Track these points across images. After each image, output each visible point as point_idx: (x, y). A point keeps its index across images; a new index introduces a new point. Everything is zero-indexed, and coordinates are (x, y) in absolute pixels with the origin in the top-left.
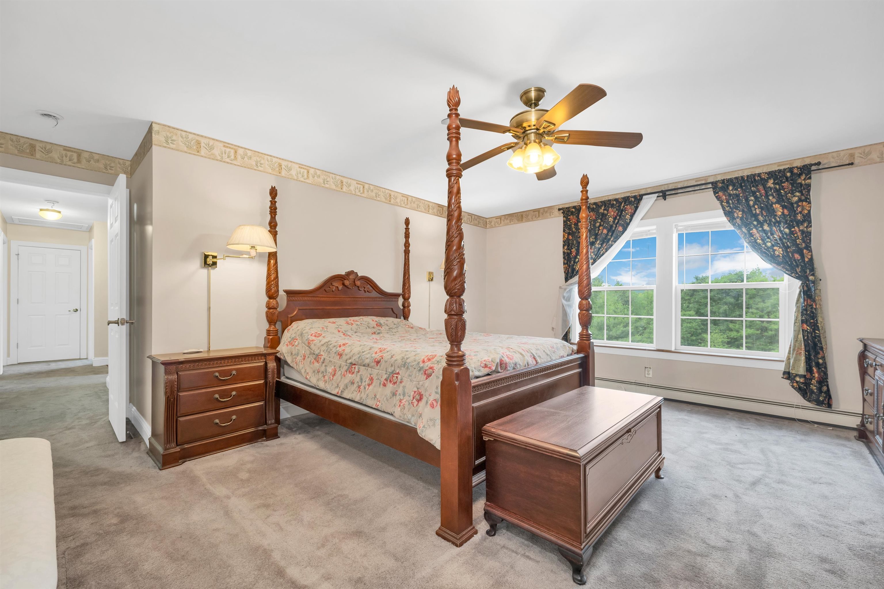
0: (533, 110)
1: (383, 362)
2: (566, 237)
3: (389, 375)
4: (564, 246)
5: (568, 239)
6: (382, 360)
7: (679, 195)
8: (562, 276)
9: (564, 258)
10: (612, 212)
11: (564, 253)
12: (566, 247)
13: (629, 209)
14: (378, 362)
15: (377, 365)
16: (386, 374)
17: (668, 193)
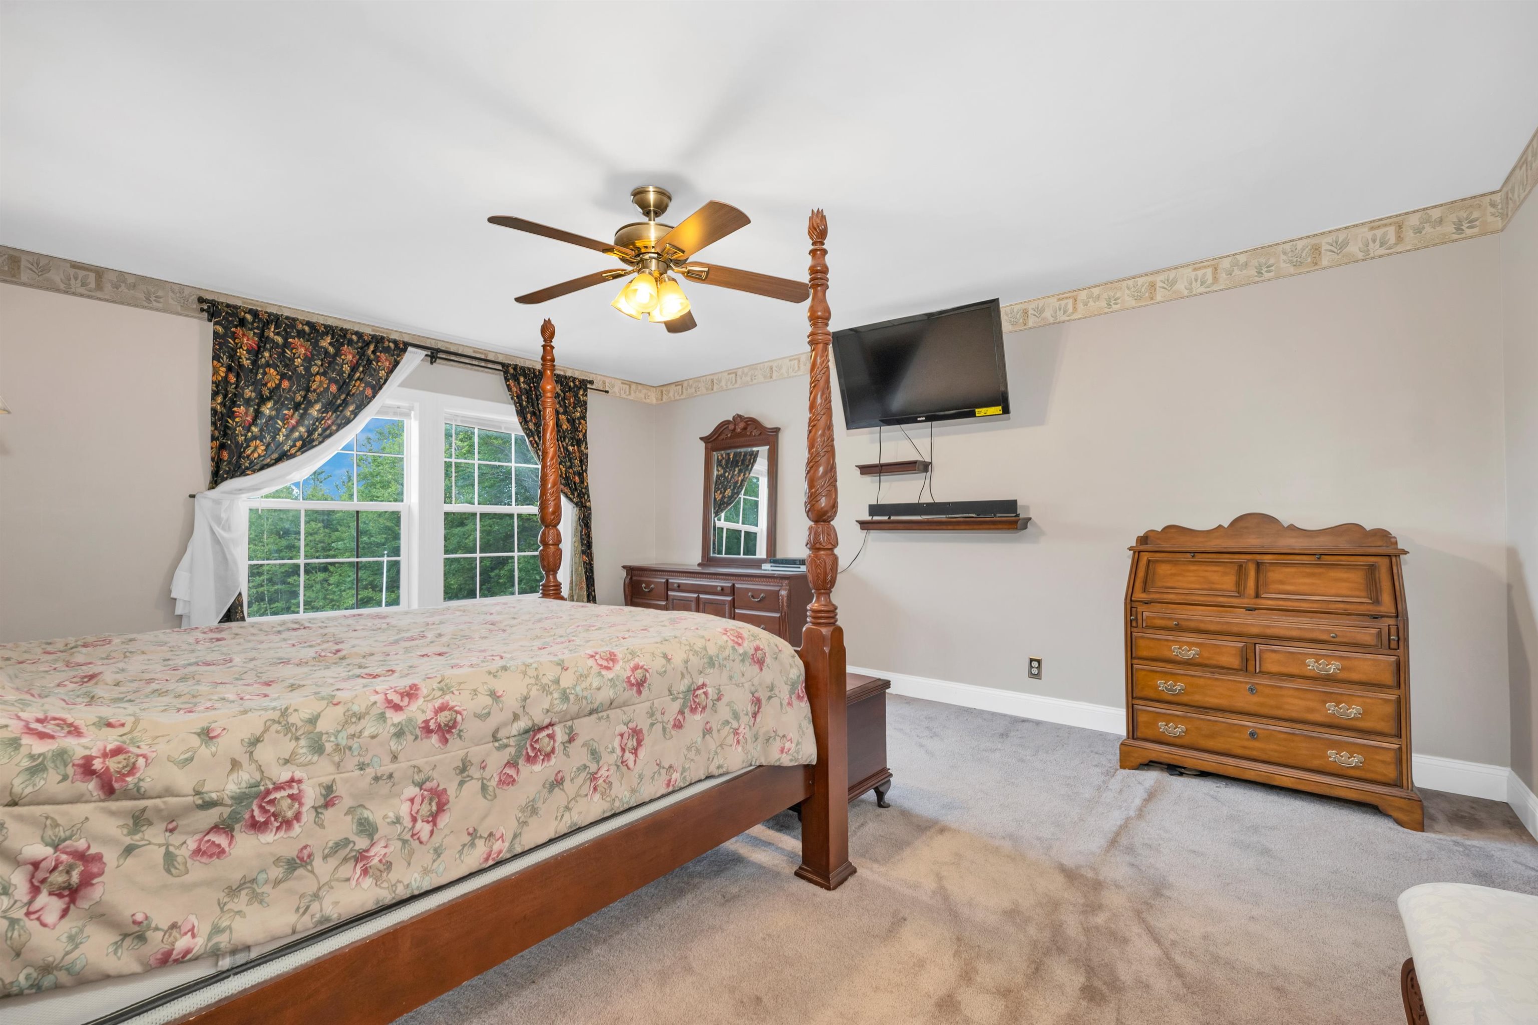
0: (652, 223)
1: (652, 679)
2: (223, 375)
3: (684, 698)
4: (215, 394)
5: (226, 379)
6: (648, 675)
7: (452, 363)
8: (202, 468)
9: (214, 424)
10: (349, 355)
11: (214, 412)
12: (219, 399)
13: (385, 361)
14: (640, 685)
15: (639, 692)
16: (674, 700)
17: (440, 355)
